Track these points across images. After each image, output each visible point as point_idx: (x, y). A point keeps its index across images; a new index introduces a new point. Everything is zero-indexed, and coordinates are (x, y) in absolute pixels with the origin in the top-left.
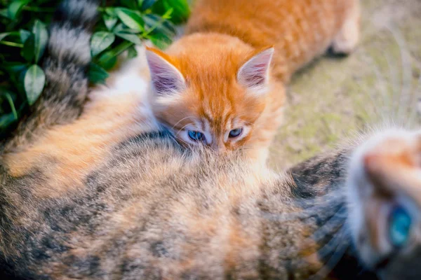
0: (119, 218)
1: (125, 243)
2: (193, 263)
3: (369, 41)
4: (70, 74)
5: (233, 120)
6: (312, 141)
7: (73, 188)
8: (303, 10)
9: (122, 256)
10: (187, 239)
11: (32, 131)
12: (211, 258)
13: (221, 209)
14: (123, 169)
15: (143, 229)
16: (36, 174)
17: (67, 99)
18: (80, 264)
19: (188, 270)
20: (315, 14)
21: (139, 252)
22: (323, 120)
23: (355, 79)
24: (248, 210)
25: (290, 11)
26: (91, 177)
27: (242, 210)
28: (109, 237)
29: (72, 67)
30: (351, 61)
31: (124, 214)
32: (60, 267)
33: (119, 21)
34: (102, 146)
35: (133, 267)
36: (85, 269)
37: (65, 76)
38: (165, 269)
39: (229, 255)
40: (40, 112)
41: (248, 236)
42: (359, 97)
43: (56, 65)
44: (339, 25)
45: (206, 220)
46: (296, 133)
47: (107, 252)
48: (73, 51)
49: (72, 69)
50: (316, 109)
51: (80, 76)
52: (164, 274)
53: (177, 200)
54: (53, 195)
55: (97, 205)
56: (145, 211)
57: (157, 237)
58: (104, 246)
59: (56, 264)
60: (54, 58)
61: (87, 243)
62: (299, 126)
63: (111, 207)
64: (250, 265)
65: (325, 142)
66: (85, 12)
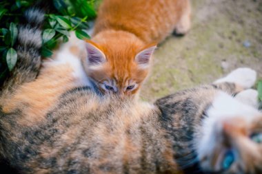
0: (65, 137)
1: (69, 150)
2: (106, 160)
3: (196, 27)
4: (31, 54)
5: (129, 81)
6: (165, 85)
7: (39, 120)
8: (159, 10)
9: (68, 157)
10: (102, 147)
11: (12, 86)
12: (116, 157)
13: (120, 131)
14: (66, 109)
15: (79, 143)
16: (18, 112)
17: (30, 67)
18: (46, 162)
19: (103, 164)
20: (166, 12)
21: (77, 155)
22: (170, 73)
23: (188, 49)
24: (135, 131)
25: (152, 12)
26: (49, 114)
27: (131, 131)
28: (60, 147)
29: (32, 50)
30: (186, 39)
31: (68, 135)
32: (35, 163)
33: (57, 22)
34: (53, 96)
35: (75, 163)
36: (49, 164)
37: (28, 55)
38: (91, 163)
39: (125, 155)
40: (15, 75)
41: (135, 146)
42: (190, 59)
43: (23, 49)
44: (179, 18)
45: (112, 137)
46: (156, 81)
47: (60, 155)
48: (32, 41)
49: (32, 51)
50: (167, 67)
51: (37, 55)
52: (91, 166)
53: (96, 126)
54: (29, 124)
55: (53, 130)
56: (79, 133)
57: (86, 147)
58: (58, 152)
59: (33, 161)
60: (22, 45)
61: (49, 151)
62: (157, 77)
63: (61, 131)
64: (136, 162)
65: (171, 85)
66: (37, 19)
